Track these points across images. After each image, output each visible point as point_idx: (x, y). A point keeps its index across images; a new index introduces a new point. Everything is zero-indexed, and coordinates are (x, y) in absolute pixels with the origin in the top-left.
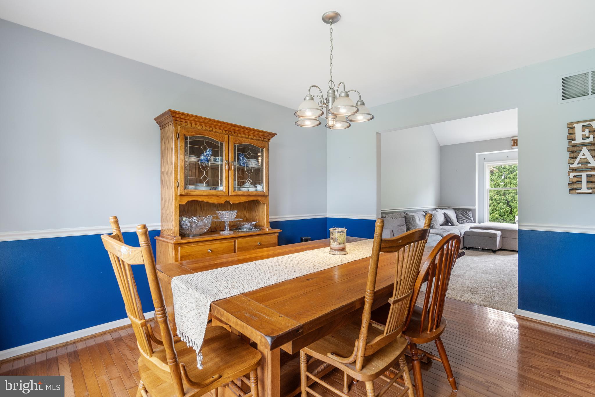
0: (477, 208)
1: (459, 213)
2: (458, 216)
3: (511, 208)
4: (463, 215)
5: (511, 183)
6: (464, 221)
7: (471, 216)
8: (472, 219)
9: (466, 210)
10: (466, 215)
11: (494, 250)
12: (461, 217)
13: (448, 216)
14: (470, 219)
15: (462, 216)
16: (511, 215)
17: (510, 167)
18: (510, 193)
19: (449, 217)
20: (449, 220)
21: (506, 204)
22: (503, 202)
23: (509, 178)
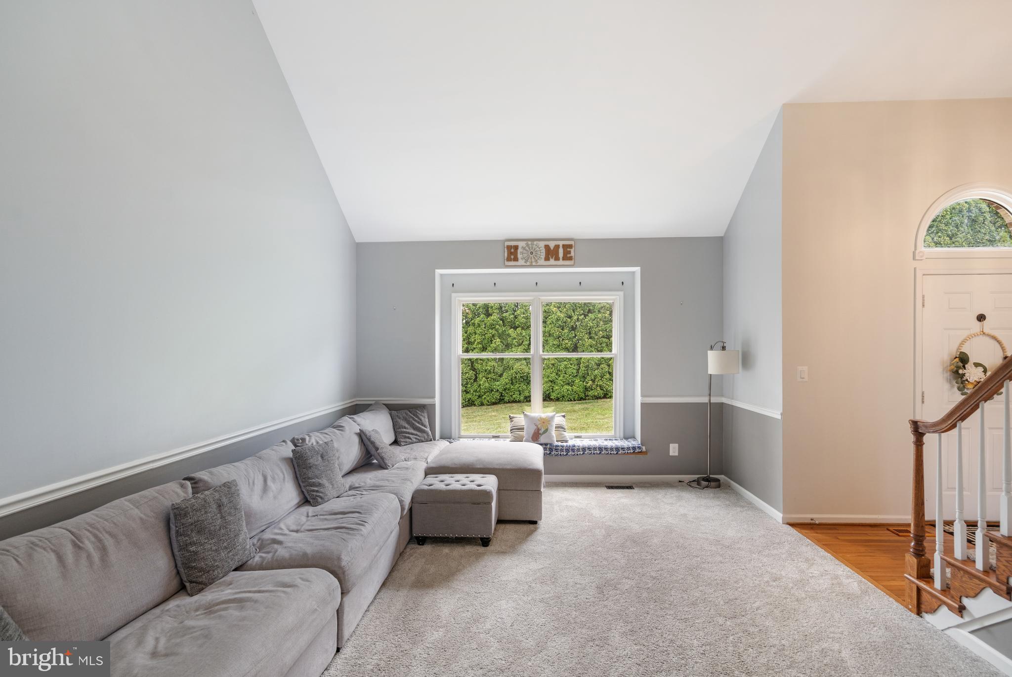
0: (437, 401)
1: (400, 418)
2: (398, 427)
3: (476, 372)
4: (409, 423)
5: (475, 333)
6: (411, 439)
7: (426, 421)
8: (428, 430)
9: (415, 410)
10: (415, 421)
11: (484, 538)
12: (405, 428)
13: (369, 440)
14: (423, 431)
15: (407, 426)
16: (475, 383)
17: (474, 307)
18: (475, 349)
19: (373, 443)
20: (373, 451)
21: (469, 366)
22: (466, 362)
23: (474, 324)
